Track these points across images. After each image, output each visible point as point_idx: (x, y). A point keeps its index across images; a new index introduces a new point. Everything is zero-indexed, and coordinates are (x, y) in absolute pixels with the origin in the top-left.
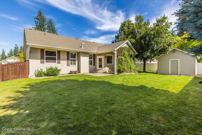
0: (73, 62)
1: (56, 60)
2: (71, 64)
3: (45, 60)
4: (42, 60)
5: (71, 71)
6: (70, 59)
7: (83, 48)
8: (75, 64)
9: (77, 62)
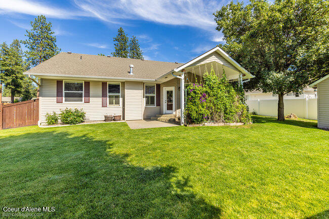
0: (114, 100)
1: (82, 97)
2: (111, 103)
3: (64, 98)
4: (58, 98)
5: (105, 117)
6: (108, 94)
7: (131, 74)
8: (117, 103)
9: (121, 99)
